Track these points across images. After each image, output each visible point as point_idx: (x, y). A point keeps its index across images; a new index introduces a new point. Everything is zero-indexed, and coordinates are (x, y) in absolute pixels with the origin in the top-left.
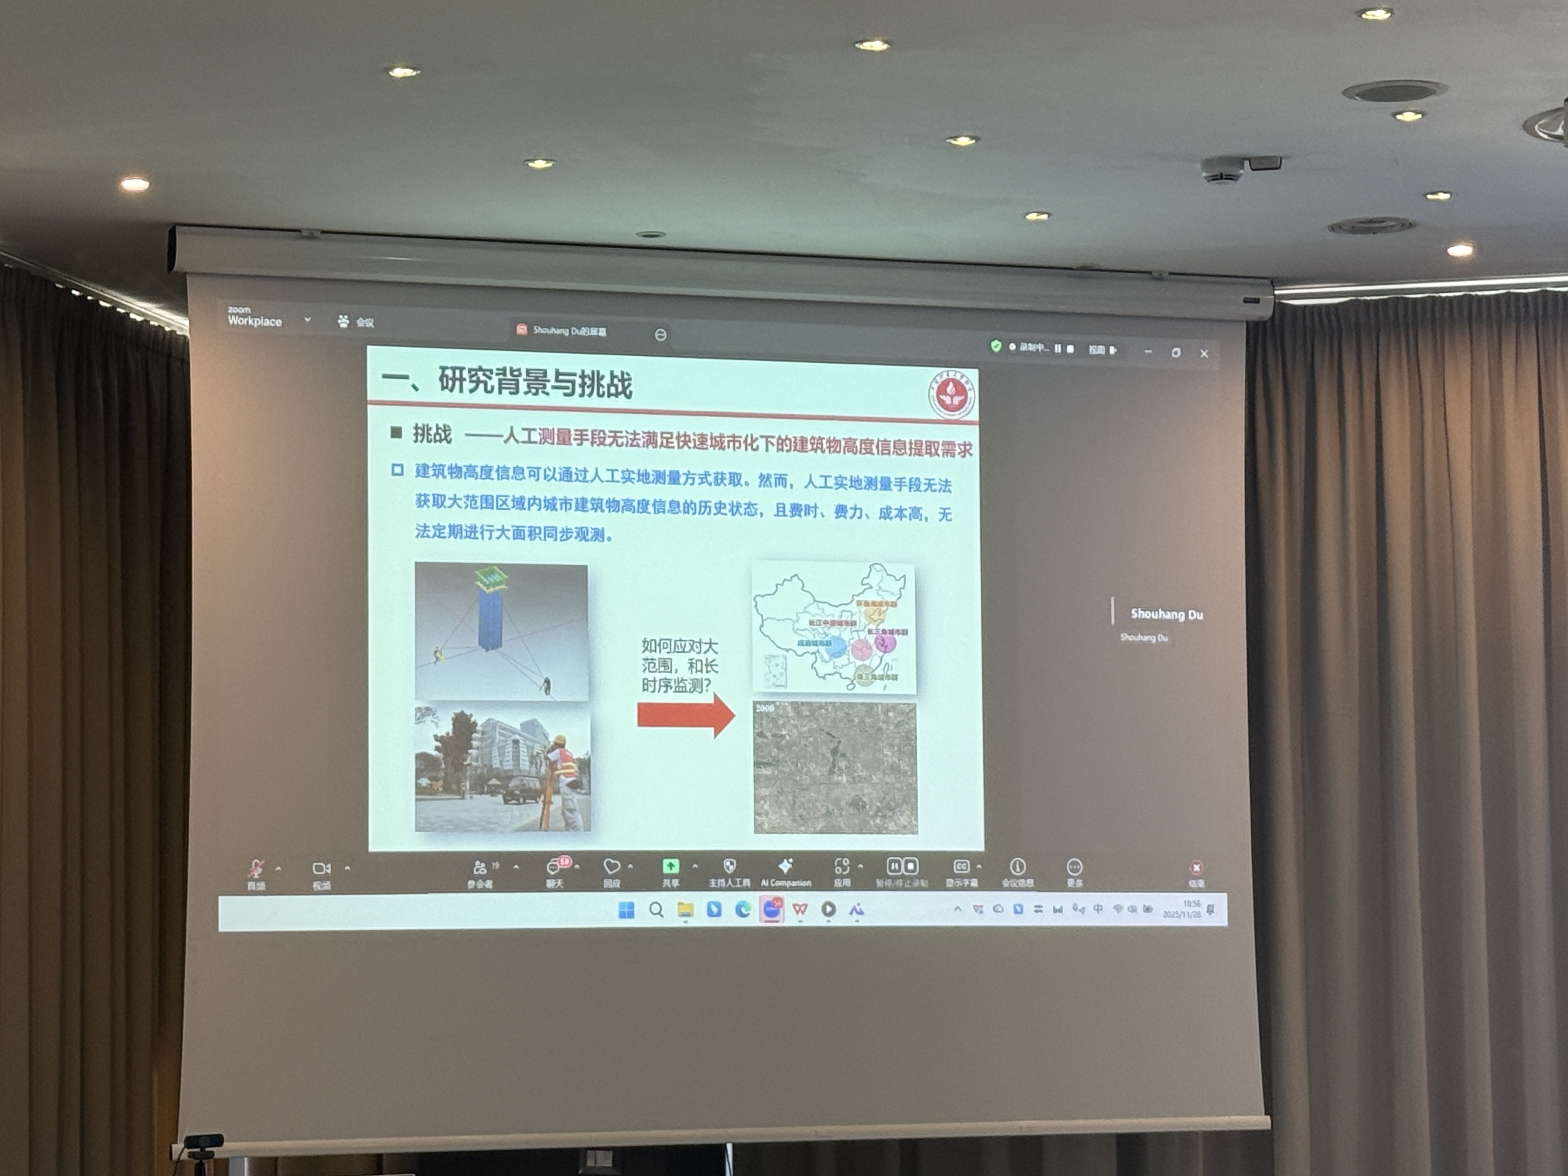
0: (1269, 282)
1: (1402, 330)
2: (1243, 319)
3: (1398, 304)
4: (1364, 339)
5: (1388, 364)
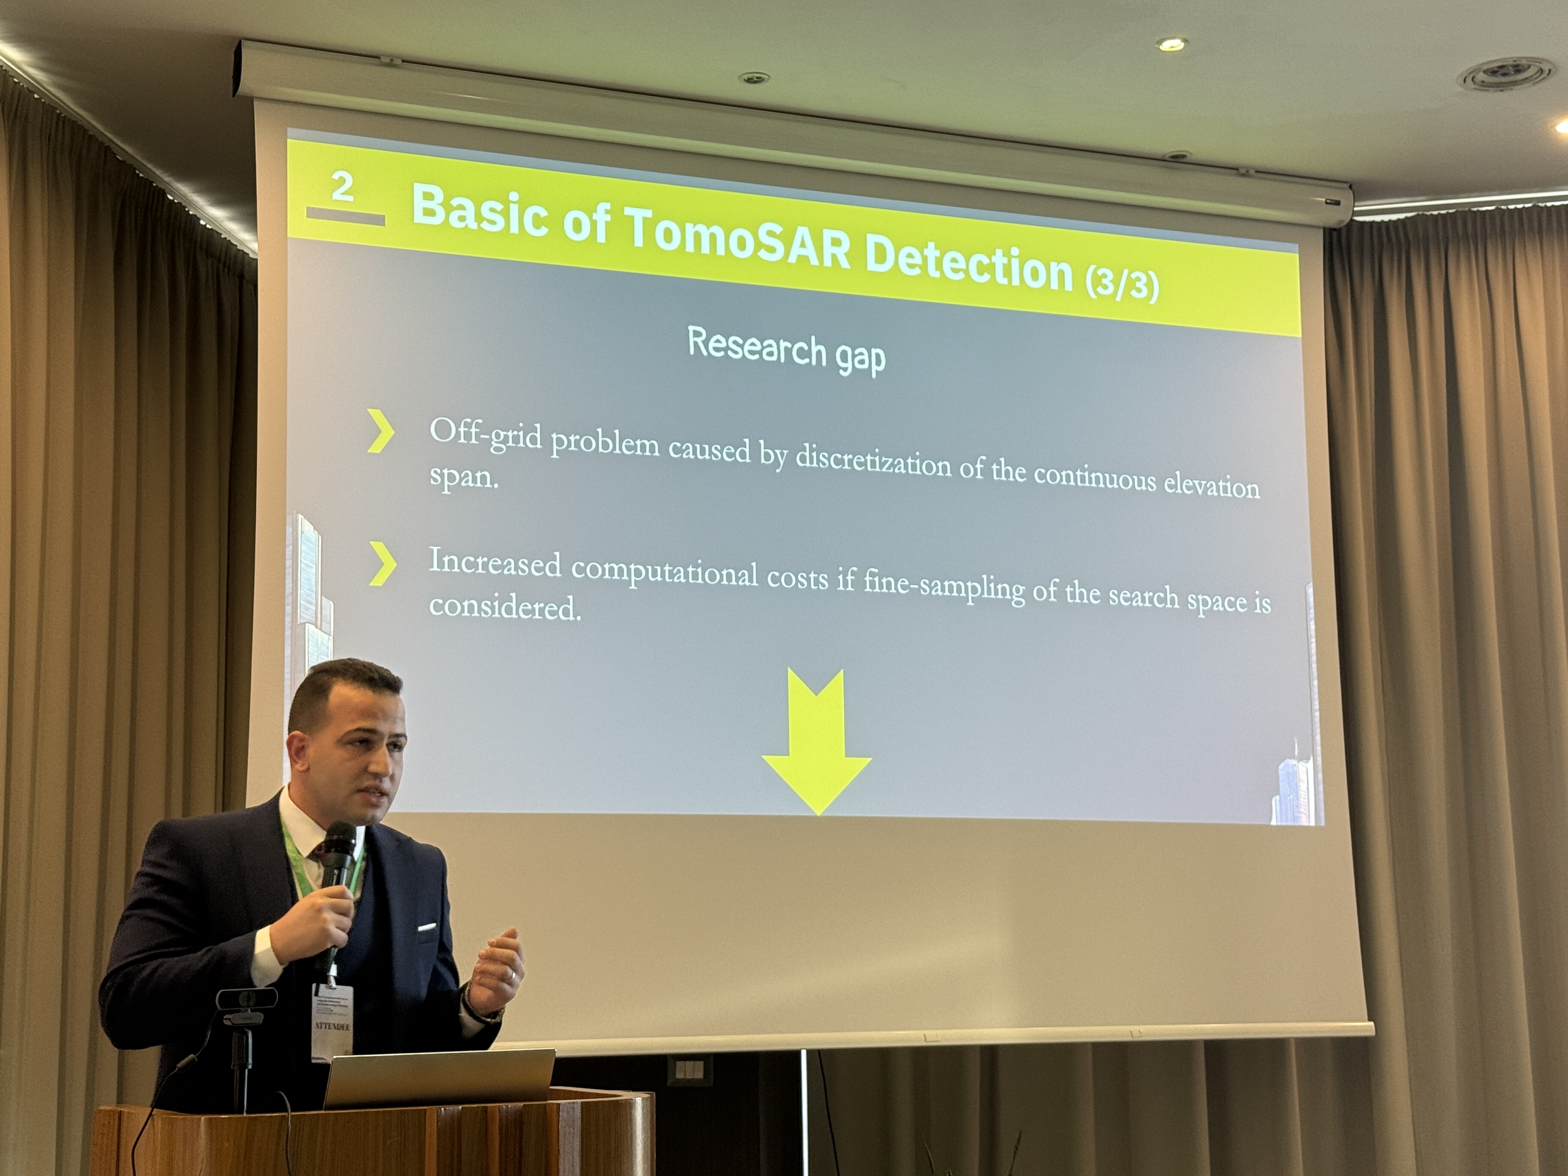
0: (1347, 186)
1: (1471, 242)
2: (1321, 224)
3: (1466, 215)
4: (1432, 250)
5: (1458, 278)
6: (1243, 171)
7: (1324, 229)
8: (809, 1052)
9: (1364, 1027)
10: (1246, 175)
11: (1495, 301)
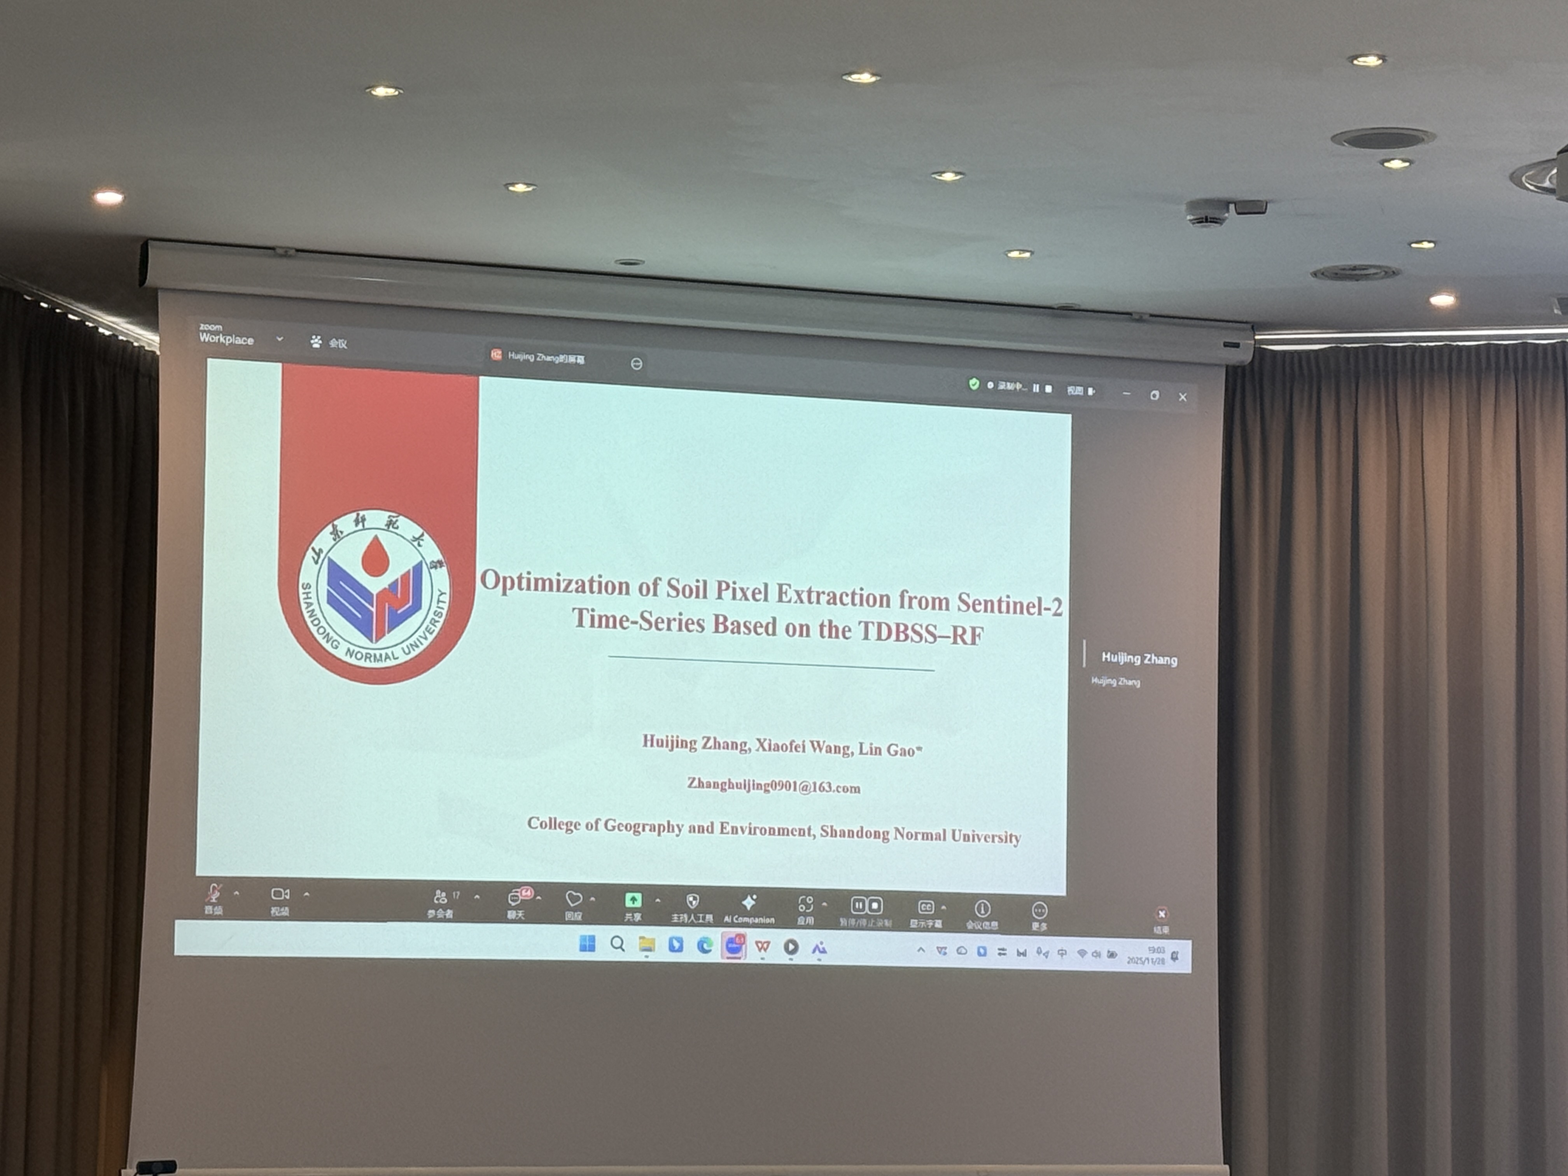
0: (1249, 326)
1: (1381, 378)
2: (1224, 363)
3: (1378, 353)
4: (1343, 383)
5: (1366, 412)
6: (1137, 316)
7: (1227, 366)
9: (1219, 1170)
10: (1140, 320)
11: (1402, 436)
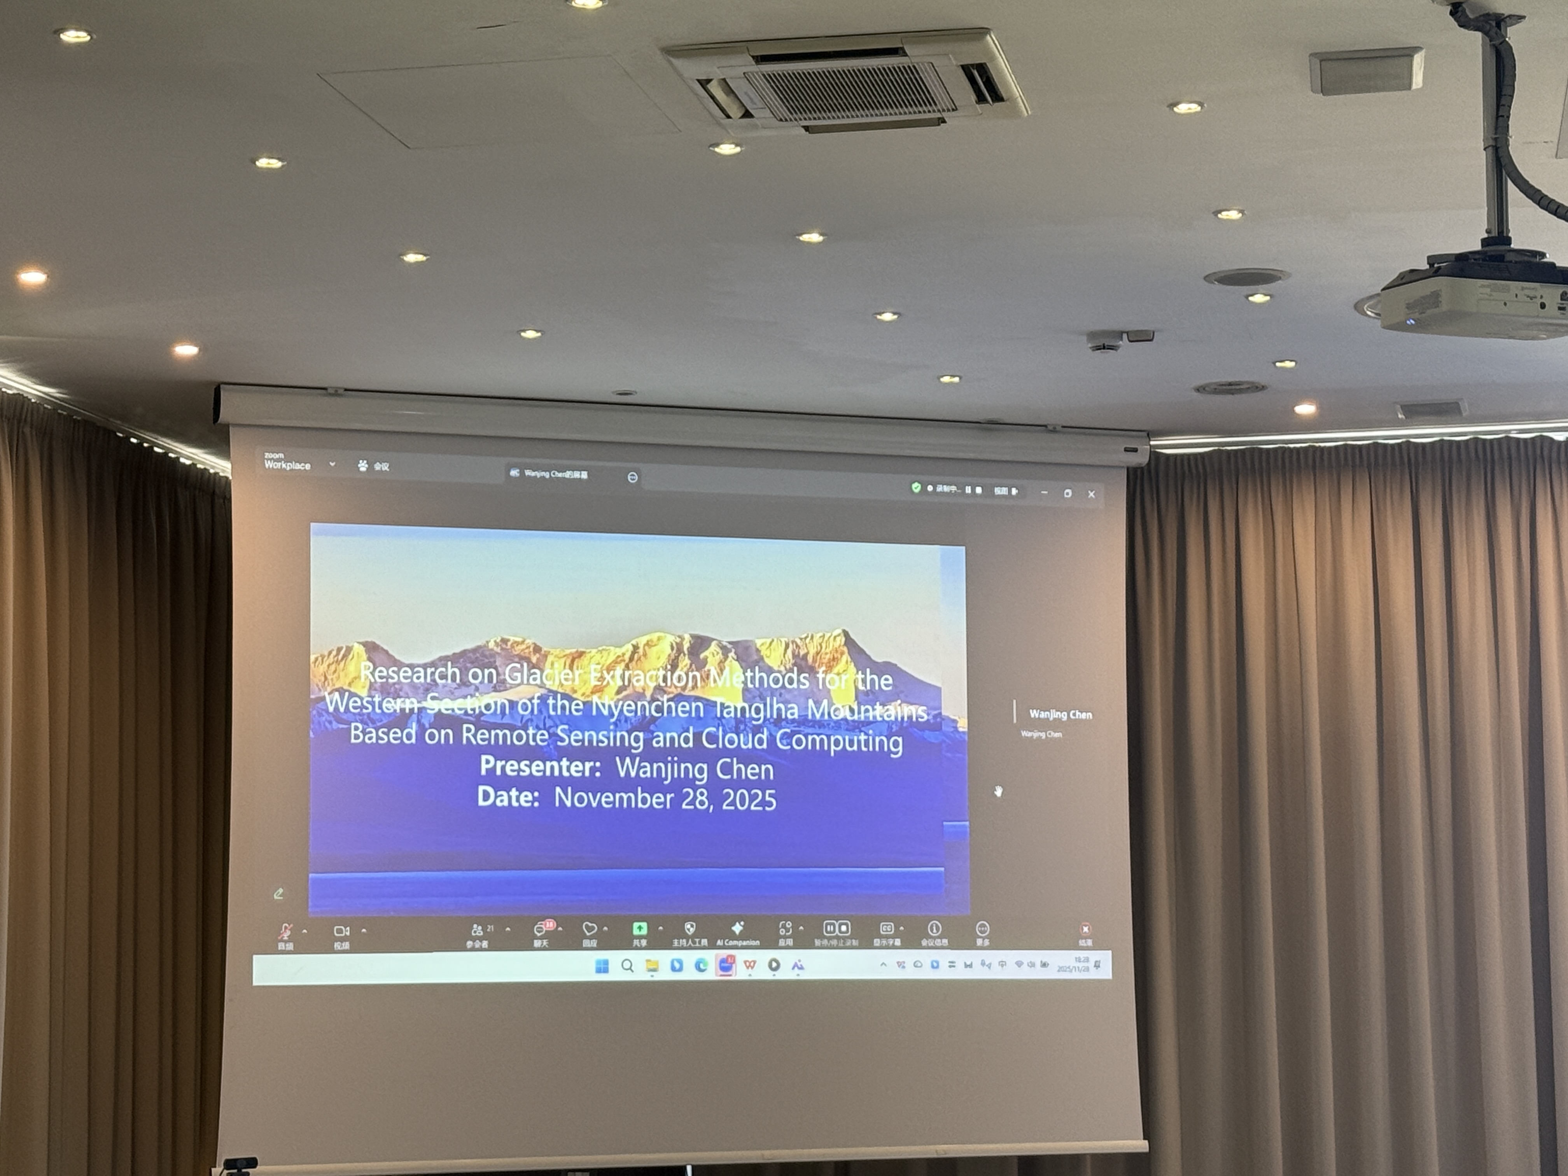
0: (1145, 434)
1: (1257, 475)
2: (1125, 465)
3: (1254, 453)
4: (1226, 482)
5: (1246, 504)
6: (1050, 428)
7: (1128, 469)
8: (694, 1168)
9: (1141, 1145)
10: (1054, 431)
11: (1276, 524)
